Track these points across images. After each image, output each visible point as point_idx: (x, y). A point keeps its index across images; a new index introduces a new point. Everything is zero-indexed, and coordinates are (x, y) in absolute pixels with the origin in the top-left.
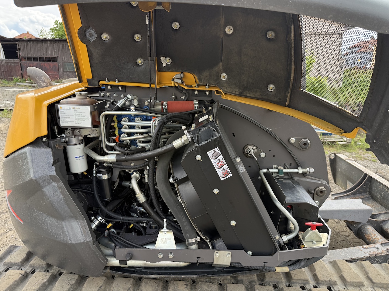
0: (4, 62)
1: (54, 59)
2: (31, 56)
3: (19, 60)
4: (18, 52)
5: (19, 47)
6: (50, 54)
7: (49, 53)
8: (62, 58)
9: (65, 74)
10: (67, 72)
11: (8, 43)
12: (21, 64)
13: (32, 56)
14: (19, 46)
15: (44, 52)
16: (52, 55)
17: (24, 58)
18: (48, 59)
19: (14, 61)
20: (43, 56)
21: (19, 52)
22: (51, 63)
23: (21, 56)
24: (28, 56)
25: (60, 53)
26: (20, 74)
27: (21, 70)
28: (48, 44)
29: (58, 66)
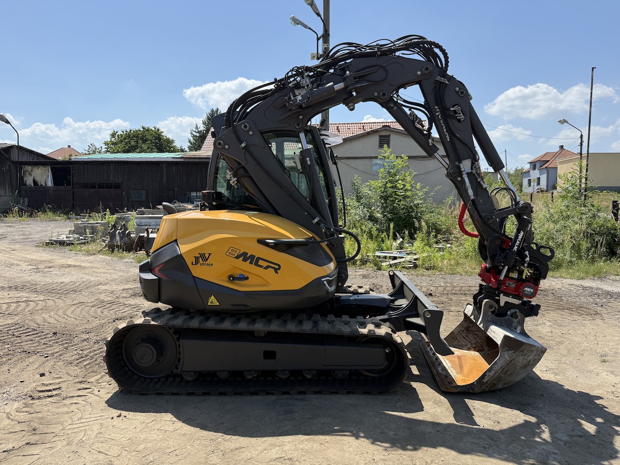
0: (52, 189)
1: (117, 186)
2: (87, 182)
3: (71, 187)
4: (71, 177)
6: (113, 179)
8: (128, 185)
9: (130, 204)
10: (132, 201)
11: (59, 166)
12: (73, 192)
13: (90, 182)
14: (73, 170)
15: (105, 178)
16: (115, 181)
17: (79, 184)
18: (109, 186)
19: (65, 188)
20: (103, 182)
21: (73, 178)
22: (112, 191)
23: (74, 182)
24: (84, 182)
25: (125, 178)
26: (71, 204)
27: (73, 200)
29: (122, 194)
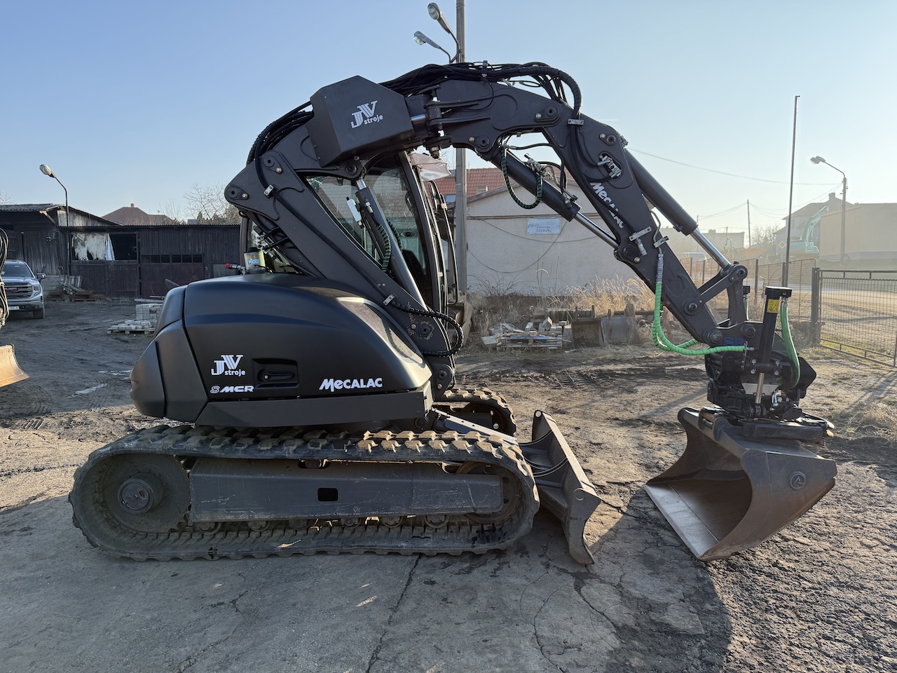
0: (112, 264)
1: (198, 259)
2: (158, 254)
3: (137, 261)
4: (137, 247)
5: (140, 240)
6: (190, 250)
7: (190, 248)
8: (212, 257)
11: (121, 233)
12: (140, 268)
13: (161, 254)
14: (138, 238)
15: (181, 248)
16: (195, 251)
17: (147, 257)
18: (187, 259)
19: (129, 262)
20: (178, 253)
21: (139, 248)
22: (192, 266)
23: (141, 254)
24: (154, 254)
25: (208, 247)
26: (137, 284)
27: (140, 278)
28: (189, 234)
29: (204, 269)
